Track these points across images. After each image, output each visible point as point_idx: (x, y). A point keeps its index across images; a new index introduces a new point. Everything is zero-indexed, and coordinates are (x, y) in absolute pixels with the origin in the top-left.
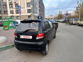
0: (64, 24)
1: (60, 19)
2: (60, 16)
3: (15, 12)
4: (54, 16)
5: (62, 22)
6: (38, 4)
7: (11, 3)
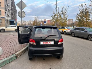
4: (27, 22)
6: (10, 6)
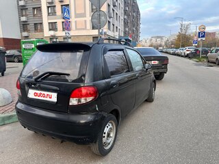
0: (191, 61)
1: (183, 46)
2: (183, 40)
3: (60, 26)
4: (165, 39)
5: (187, 56)
6: (122, 6)
7: (52, 3)
